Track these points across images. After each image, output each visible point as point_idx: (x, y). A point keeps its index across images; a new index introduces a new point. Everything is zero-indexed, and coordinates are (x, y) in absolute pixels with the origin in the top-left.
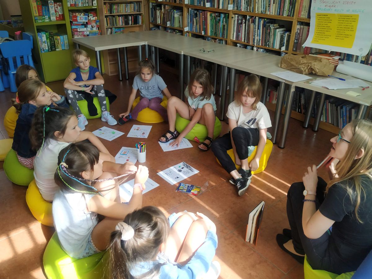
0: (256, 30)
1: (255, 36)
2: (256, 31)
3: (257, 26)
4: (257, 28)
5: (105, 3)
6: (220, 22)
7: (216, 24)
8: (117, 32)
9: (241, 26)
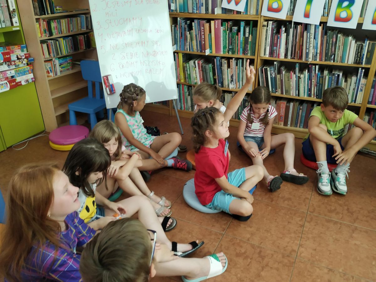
2: (312, 42)
4: (312, 38)
5: (37, 20)
6: (239, 33)
7: (232, 37)
8: (63, 64)
9: (278, 37)
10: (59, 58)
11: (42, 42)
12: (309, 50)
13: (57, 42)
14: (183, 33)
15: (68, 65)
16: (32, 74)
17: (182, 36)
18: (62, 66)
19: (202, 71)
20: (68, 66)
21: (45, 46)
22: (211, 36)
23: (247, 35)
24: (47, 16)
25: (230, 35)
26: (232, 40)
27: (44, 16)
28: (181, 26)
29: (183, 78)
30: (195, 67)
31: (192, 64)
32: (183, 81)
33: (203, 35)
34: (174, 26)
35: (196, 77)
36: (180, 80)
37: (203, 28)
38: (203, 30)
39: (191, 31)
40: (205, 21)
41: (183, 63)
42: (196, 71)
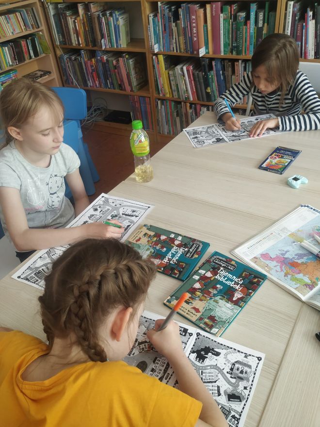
6: (248, 22)
7: (238, 29)
8: (5, 83)
9: (302, 26)
14: (167, 25)
17: (165, 30)
19: (194, 80)
22: (207, 29)
23: (260, 25)
25: (234, 26)
26: (236, 33)
28: (164, 15)
29: (167, 91)
30: (184, 76)
31: (179, 71)
32: (168, 96)
33: (194, 27)
34: (152, 15)
35: (187, 90)
36: (164, 95)
37: (194, 17)
38: (194, 19)
39: (178, 22)
40: (197, 6)
41: (166, 70)
42: (185, 80)
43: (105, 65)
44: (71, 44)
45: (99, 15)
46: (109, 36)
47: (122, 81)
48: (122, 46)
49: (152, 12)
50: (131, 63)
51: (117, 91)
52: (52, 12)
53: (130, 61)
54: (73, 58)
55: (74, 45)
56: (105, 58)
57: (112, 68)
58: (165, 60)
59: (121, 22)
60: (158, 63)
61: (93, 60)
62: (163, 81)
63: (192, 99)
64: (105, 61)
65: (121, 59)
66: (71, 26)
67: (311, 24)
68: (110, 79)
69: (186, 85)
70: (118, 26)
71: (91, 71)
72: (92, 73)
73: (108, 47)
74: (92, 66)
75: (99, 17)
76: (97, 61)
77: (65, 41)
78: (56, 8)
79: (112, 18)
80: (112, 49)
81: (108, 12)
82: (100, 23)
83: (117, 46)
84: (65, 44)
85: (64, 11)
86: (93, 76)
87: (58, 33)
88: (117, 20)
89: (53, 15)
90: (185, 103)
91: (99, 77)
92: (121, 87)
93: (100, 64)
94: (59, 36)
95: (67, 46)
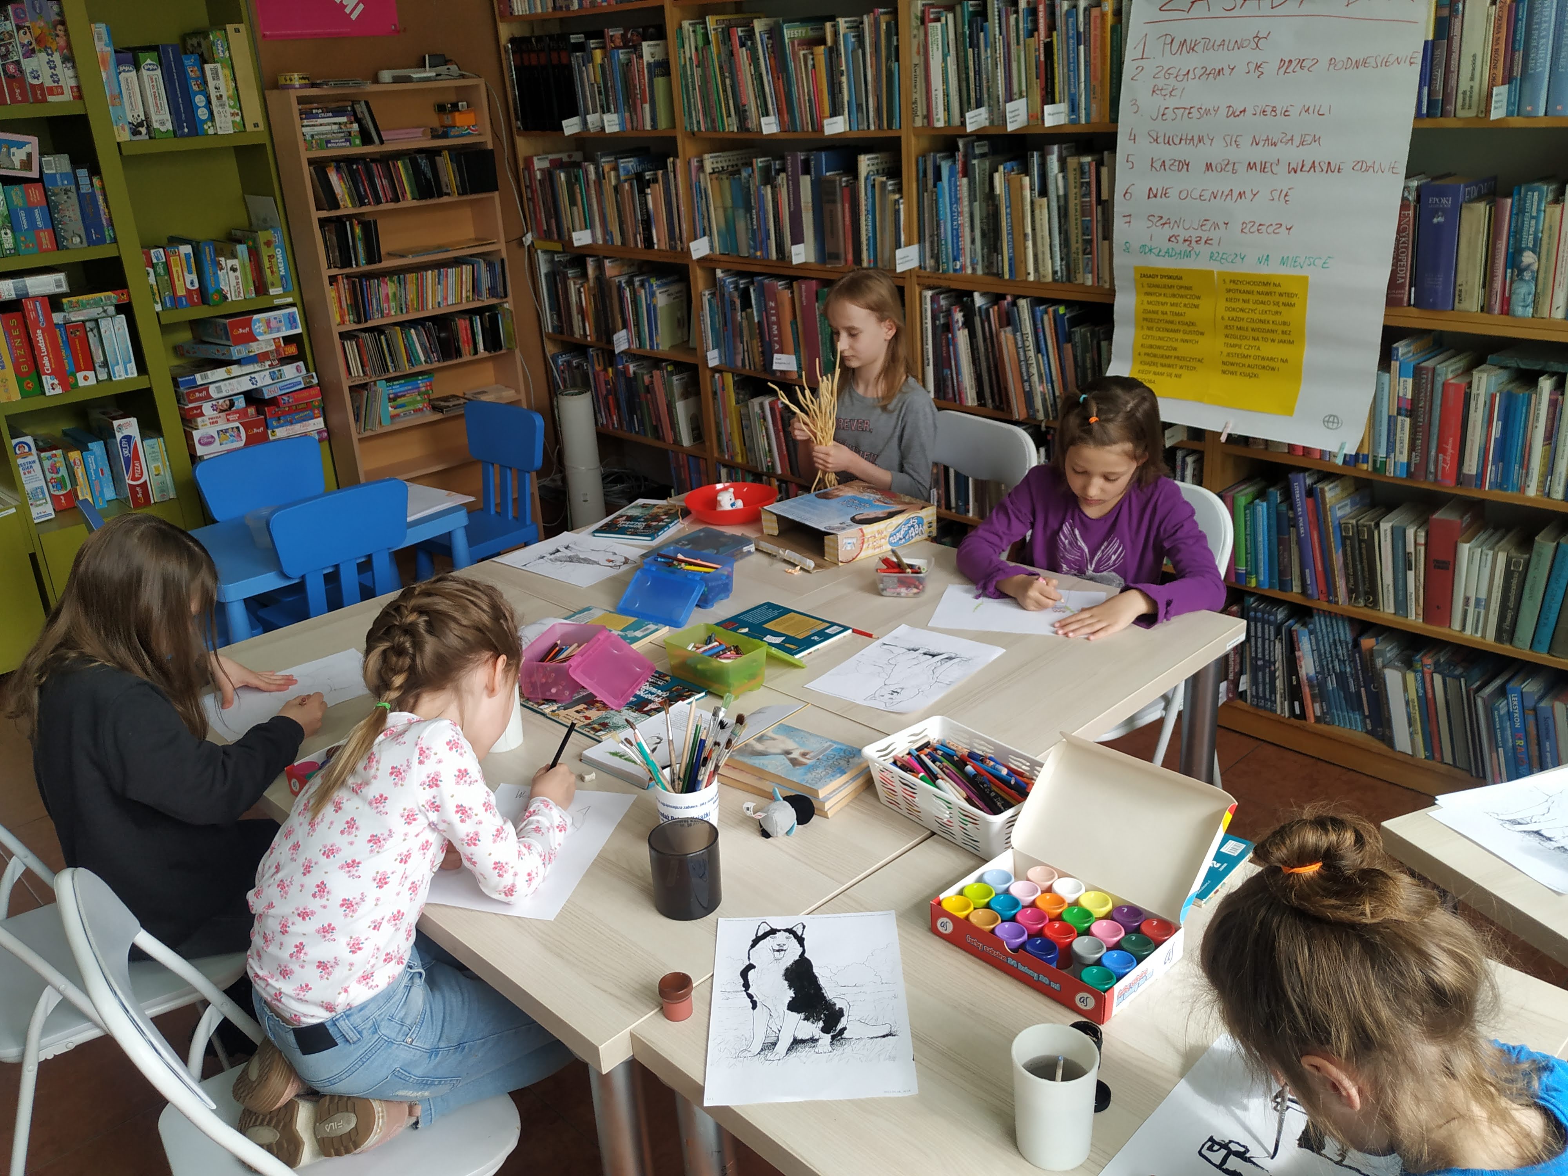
0: (1032, 353)
1: (1029, 380)
2: (1033, 361)
3: (1030, 339)
4: (1031, 347)
5: (333, 279)
8: (404, 396)
9: (947, 338)
10: (388, 380)
11: (344, 336)
12: (1030, 386)
13: (382, 337)
15: (419, 398)
16: (321, 419)
17: (725, 324)
18: (400, 401)
19: (784, 430)
20: (418, 402)
21: (351, 347)
24: (354, 269)
27: (347, 271)
28: (724, 296)
29: (738, 450)
30: (765, 419)
31: (757, 409)
32: (739, 460)
33: (774, 323)
34: (707, 293)
35: (770, 451)
36: (732, 457)
37: (772, 304)
38: (772, 308)
39: (749, 310)
40: (780, 285)
41: (737, 402)
42: (767, 429)
43: (631, 382)
44: (572, 333)
45: (620, 282)
46: (637, 324)
47: (659, 419)
48: (661, 348)
49: (707, 288)
50: (675, 382)
51: (649, 440)
52: (543, 269)
53: (675, 378)
54: (574, 363)
55: (577, 336)
56: (632, 368)
57: (642, 390)
58: (735, 383)
59: (661, 300)
60: (723, 390)
61: (610, 370)
62: (731, 426)
63: (779, 471)
64: (632, 375)
65: (657, 373)
66: (574, 298)
67: (962, 337)
68: (639, 412)
69: (768, 439)
70: (655, 306)
71: (604, 392)
72: (606, 398)
73: (634, 347)
74: (607, 383)
75: (619, 287)
76: (616, 373)
77: (562, 327)
78: (551, 261)
79: (643, 291)
80: (639, 352)
81: (637, 281)
82: (621, 298)
83: (652, 347)
84: (562, 333)
85: (565, 267)
86: (608, 403)
87: (551, 310)
88: (653, 295)
89: (546, 275)
90: (769, 477)
91: (618, 408)
92: (657, 431)
93: (622, 380)
94: (552, 316)
95: (565, 337)
